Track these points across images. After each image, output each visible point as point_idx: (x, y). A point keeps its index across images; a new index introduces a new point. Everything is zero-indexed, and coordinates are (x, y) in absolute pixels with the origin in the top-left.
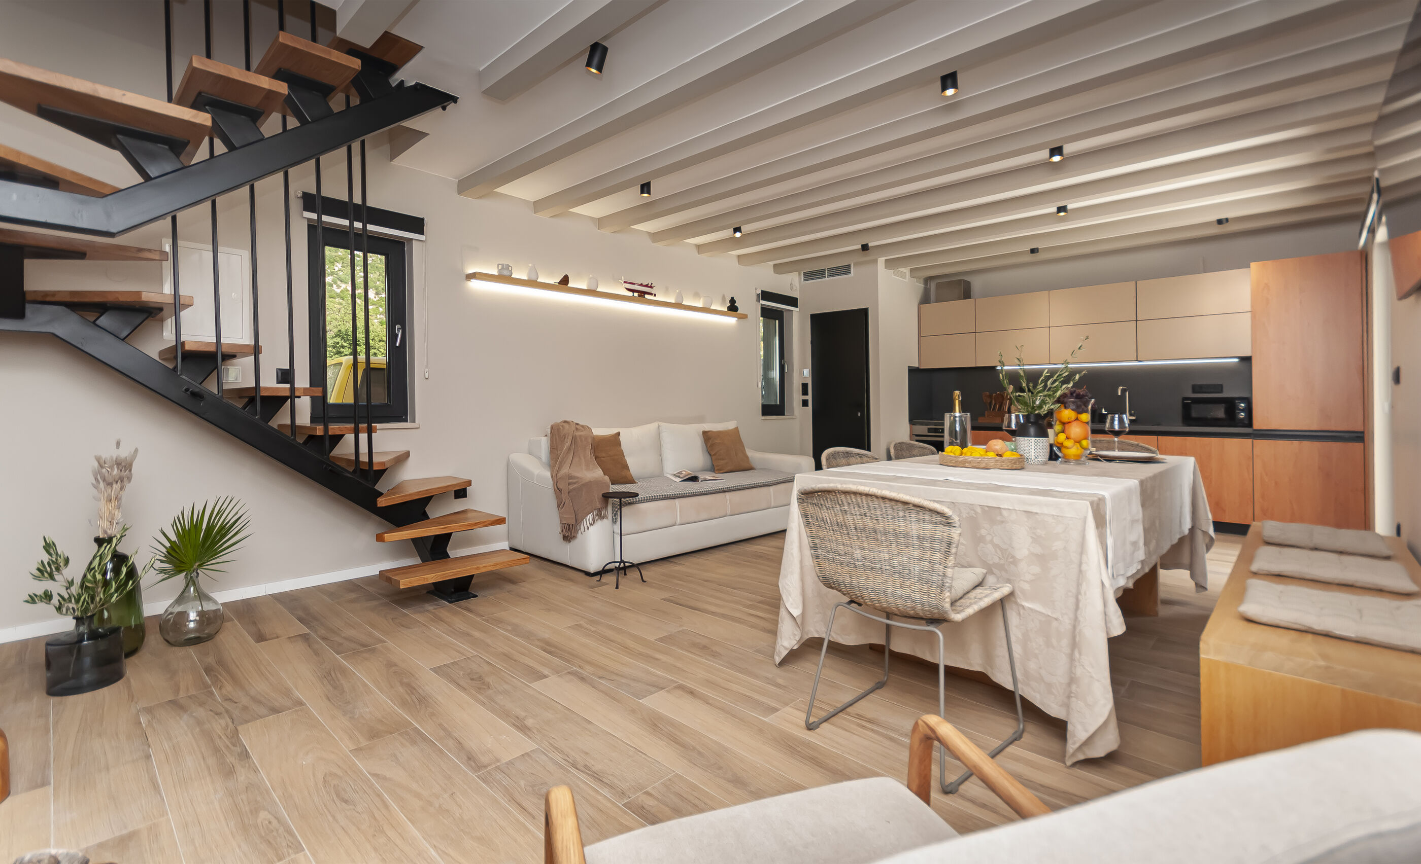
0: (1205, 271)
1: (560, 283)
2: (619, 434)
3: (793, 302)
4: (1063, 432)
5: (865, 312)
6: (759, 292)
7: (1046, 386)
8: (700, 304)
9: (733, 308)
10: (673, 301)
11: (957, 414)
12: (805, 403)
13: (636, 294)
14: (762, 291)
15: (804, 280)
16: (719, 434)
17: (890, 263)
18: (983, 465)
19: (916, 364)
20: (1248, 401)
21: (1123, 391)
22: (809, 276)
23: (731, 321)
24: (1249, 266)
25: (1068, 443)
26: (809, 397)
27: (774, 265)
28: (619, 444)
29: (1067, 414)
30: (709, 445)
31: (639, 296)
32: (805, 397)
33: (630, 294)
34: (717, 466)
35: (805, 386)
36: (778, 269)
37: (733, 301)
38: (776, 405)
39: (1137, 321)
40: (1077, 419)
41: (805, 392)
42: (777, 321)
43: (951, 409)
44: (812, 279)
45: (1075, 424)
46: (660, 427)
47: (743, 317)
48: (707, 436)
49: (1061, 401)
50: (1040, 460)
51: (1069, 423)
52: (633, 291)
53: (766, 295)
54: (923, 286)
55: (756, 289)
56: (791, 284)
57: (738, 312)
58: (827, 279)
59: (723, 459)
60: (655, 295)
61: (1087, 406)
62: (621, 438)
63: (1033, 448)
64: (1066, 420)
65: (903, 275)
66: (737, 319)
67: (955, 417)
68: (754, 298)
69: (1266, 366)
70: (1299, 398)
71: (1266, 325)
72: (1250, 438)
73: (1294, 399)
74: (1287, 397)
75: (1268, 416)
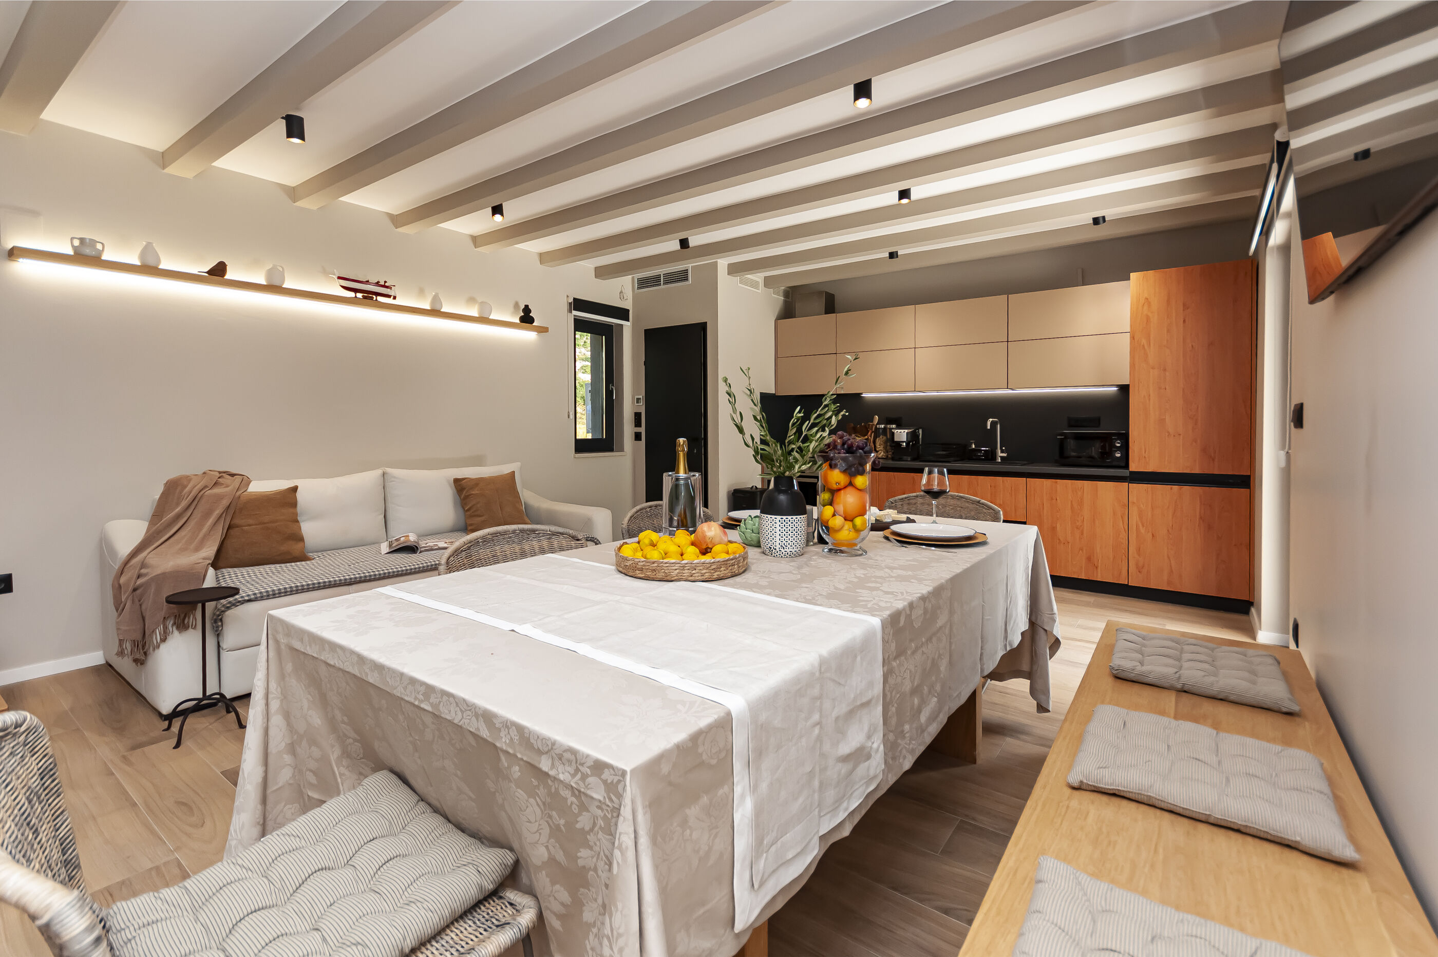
0: (1083, 285)
1: (210, 272)
2: (295, 489)
3: (623, 314)
4: (831, 503)
5: (703, 327)
6: (571, 300)
7: (799, 431)
8: (474, 312)
9: (527, 318)
10: (427, 306)
11: (682, 474)
12: (638, 437)
13: (360, 295)
14: (574, 299)
15: (639, 288)
16: (477, 482)
17: (734, 269)
18: (660, 575)
19: (772, 390)
20: (1125, 438)
21: (993, 423)
22: (644, 283)
23: (528, 336)
24: (1128, 279)
25: (838, 521)
26: (642, 430)
27: (596, 268)
28: (294, 504)
29: (836, 477)
30: (462, 497)
31: (364, 297)
32: (638, 430)
33: (351, 294)
34: (471, 525)
35: (637, 416)
36: (602, 272)
37: (527, 310)
38: (601, 439)
39: (1008, 341)
40: (851, 484)
41: (638, 423)
42: (604, 337)
43: (673, 467)
44: (647, 287)
45: (850, 489)
46: (385, 476)
47: (542, 330)
48: (459, 485)
49: (826, 455)
50: (788, 551)
51: (839, 490)
52: (356, 291)
53: (578, 304)
54: (783, 298)
55: (568, 296)
56: (621, 292)
57: (533, 324)
58: (662, 287)
59: (480, 516)
60: (395, 298)
61: (863, 465)
62: (299, 495)
63: (778, 533)
64: (835, 487)
65: (755, 285)
66: (537, 333)
67: (677, 479)
68: (565, 307)
69: (1144, 396)
70: (1180, 435)
71: (1146, 347)
72: (1126, 482)
73: (1174, 436)
74: (1167, 434)
75: (1146, 456)
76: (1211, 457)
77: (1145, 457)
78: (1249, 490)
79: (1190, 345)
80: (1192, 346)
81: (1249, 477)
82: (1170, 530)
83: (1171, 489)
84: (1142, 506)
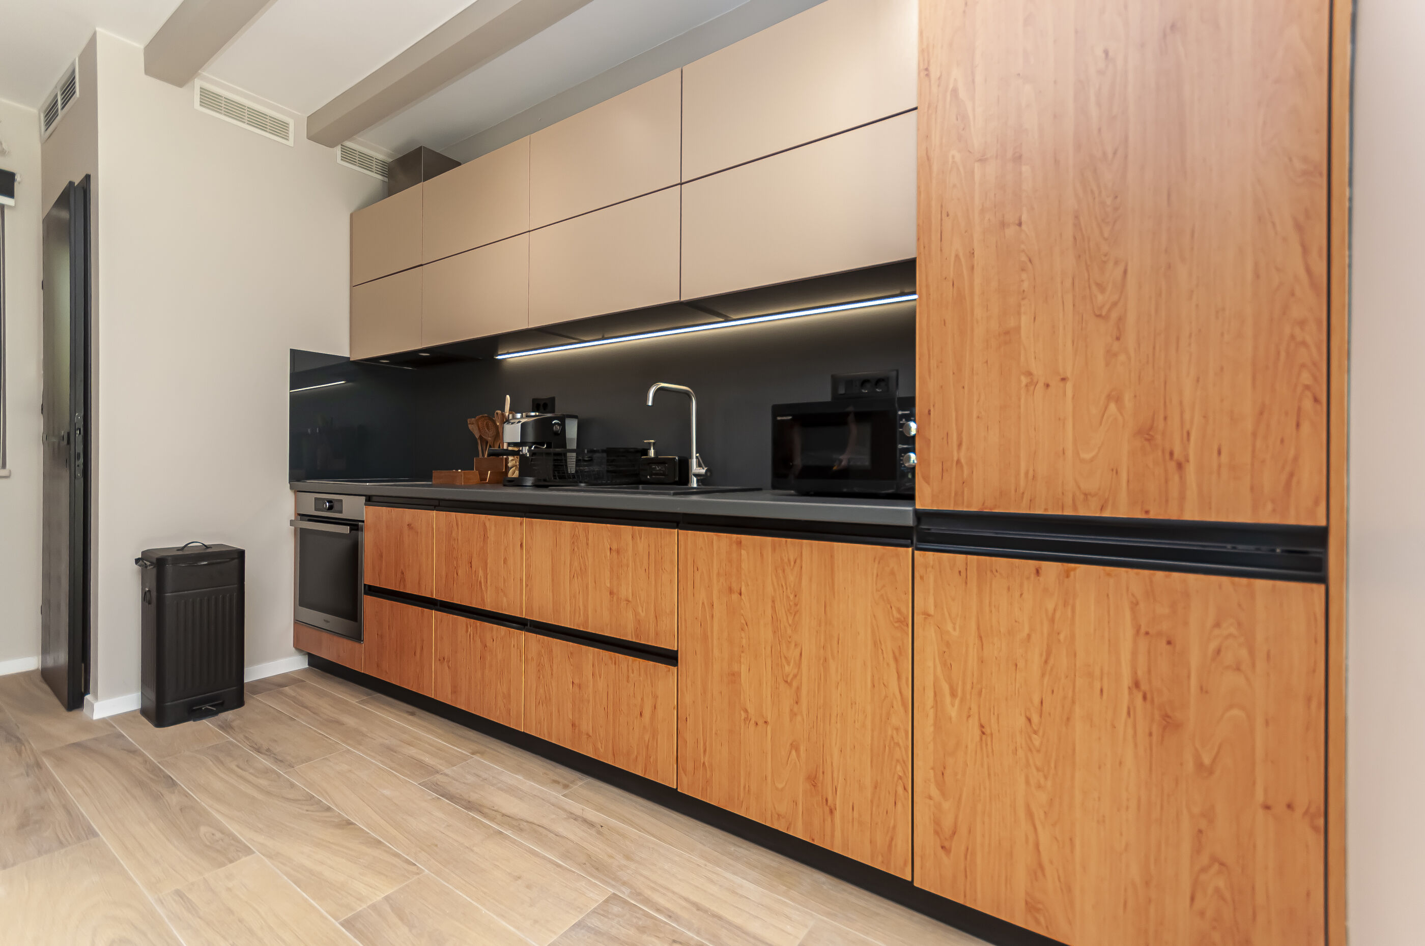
69: (957, 256)
70: (1064, 379)
71: (962, 94)
72: (907, 546)
73: (1048, 386)
74: (1024, 380)
75: (963, 461)
76: (1171, 454)
77: (958, 462)
78: (1322, 587)
79: (1099, 52)
80: (1106, 53)
81: (1319, 536)
82: (1035, 718)
83: (1038, 572)
84: (950, 627)
